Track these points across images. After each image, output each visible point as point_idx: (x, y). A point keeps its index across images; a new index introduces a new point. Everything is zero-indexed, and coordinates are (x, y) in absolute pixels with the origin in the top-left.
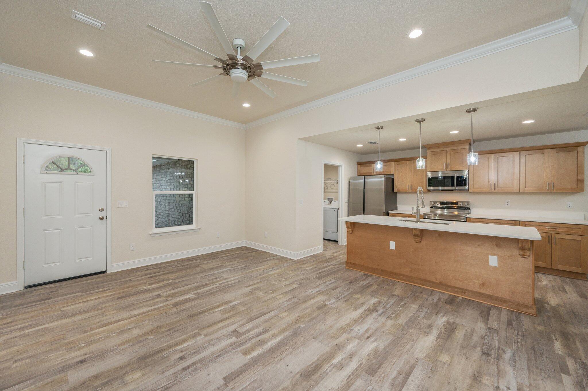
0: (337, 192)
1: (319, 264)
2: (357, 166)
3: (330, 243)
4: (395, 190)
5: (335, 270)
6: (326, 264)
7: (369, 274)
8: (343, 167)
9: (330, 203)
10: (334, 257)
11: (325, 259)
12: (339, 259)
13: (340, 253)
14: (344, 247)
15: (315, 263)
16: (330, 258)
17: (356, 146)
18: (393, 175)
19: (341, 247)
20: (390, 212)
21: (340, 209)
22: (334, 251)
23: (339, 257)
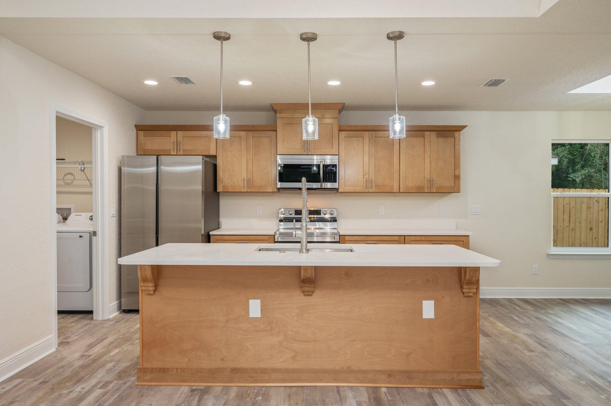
0: (91, 193)
1: (56, 394)
2: (135, 134)
3: (71, 320)
4: (220, 189)
5: (111, 401)
6: (79, 389)
7: (202, 385)
8: (106, 131)
9: (65, 219)
10: (94, 361)
11: (68, 372)
12: (111, 361)
13: (106, 342)
14: (112, 322)
15: (40, 394)
16: (84, 367)
17: (143, 83)
18: (215, 157)
19: (105, 326)
20: (211, 233)
21: (99, 234)
22: (90, 340)
23: (106, 358)
